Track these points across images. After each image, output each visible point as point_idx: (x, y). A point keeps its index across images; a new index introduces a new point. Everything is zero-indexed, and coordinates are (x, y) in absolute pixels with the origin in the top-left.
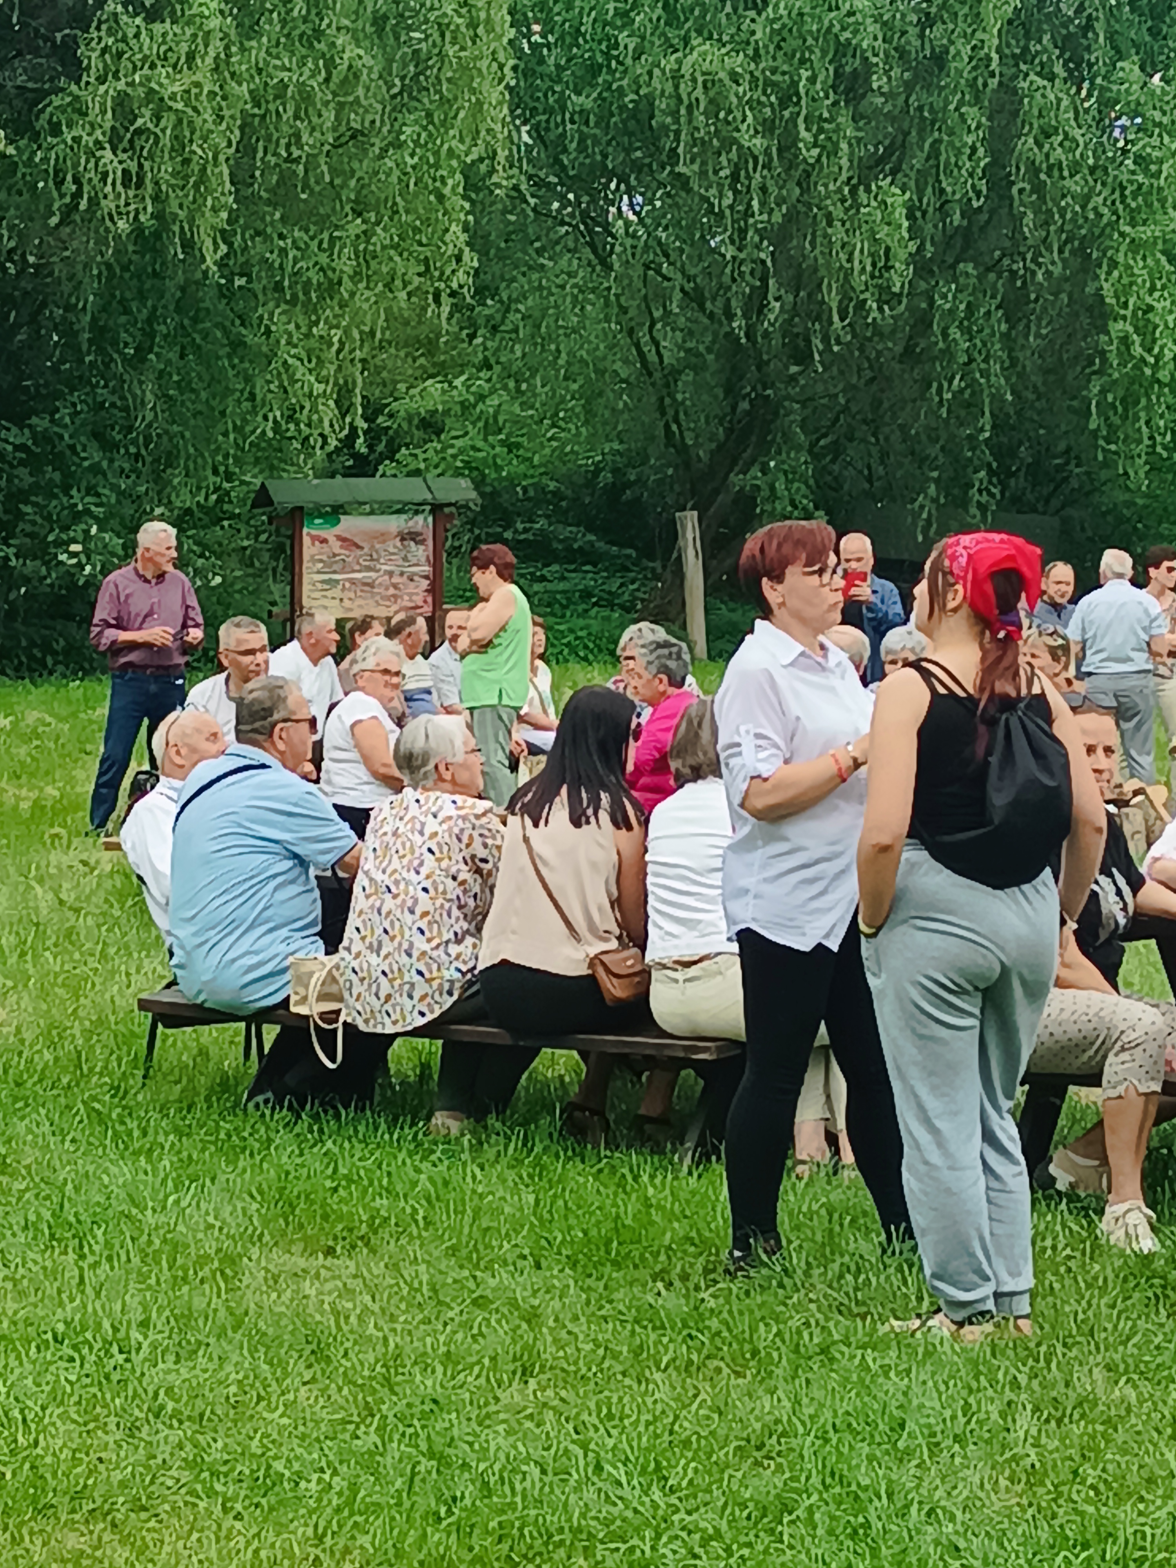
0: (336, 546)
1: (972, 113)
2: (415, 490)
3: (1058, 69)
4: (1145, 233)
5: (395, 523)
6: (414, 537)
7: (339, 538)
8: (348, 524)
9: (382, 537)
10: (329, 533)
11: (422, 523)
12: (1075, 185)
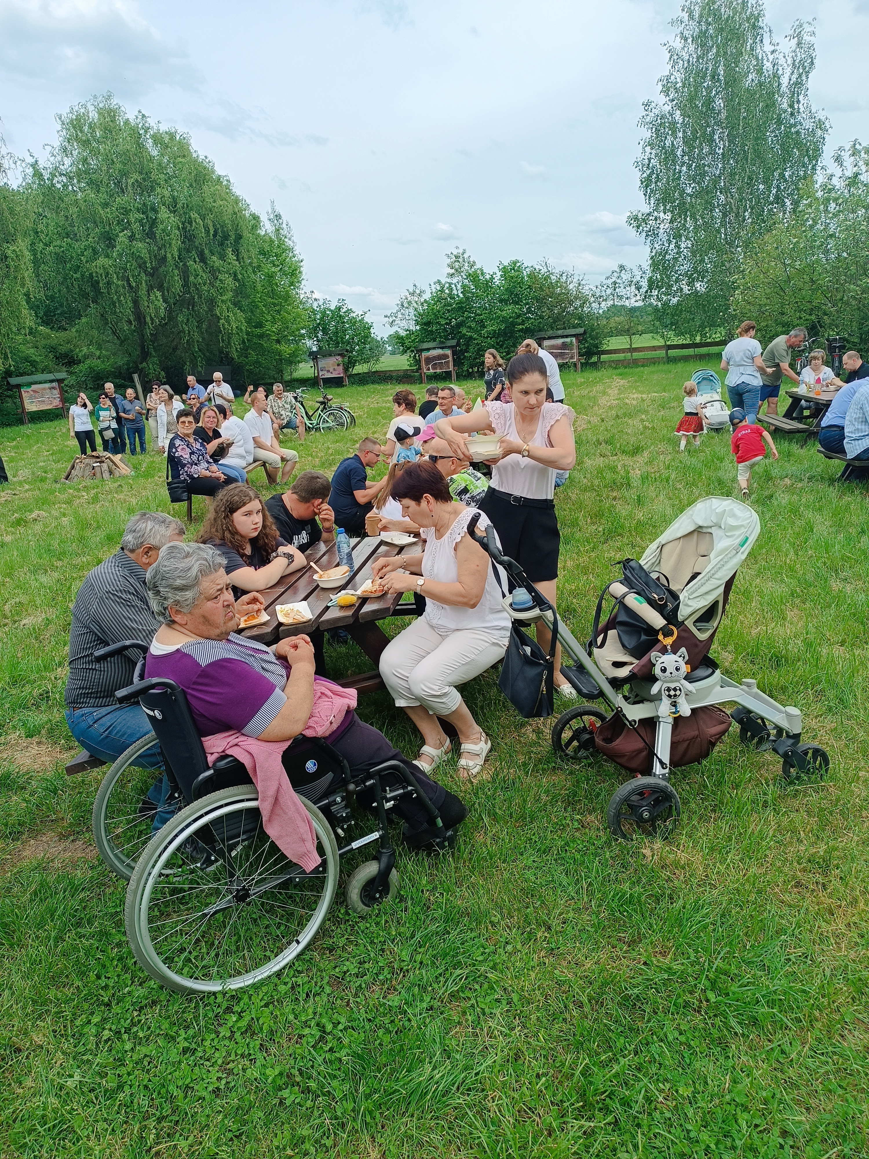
0: (32, 393)
1: (176, 272)
2: (51, 376)
3: (197, 259)
4: (224, 298)
5: (47, 385)
6: (53, 388)
7: (33, 391)
8: (34, 387)
9: (44, 389)
10: (29, 390)
11: (55, 384)
12: (205, 288)
